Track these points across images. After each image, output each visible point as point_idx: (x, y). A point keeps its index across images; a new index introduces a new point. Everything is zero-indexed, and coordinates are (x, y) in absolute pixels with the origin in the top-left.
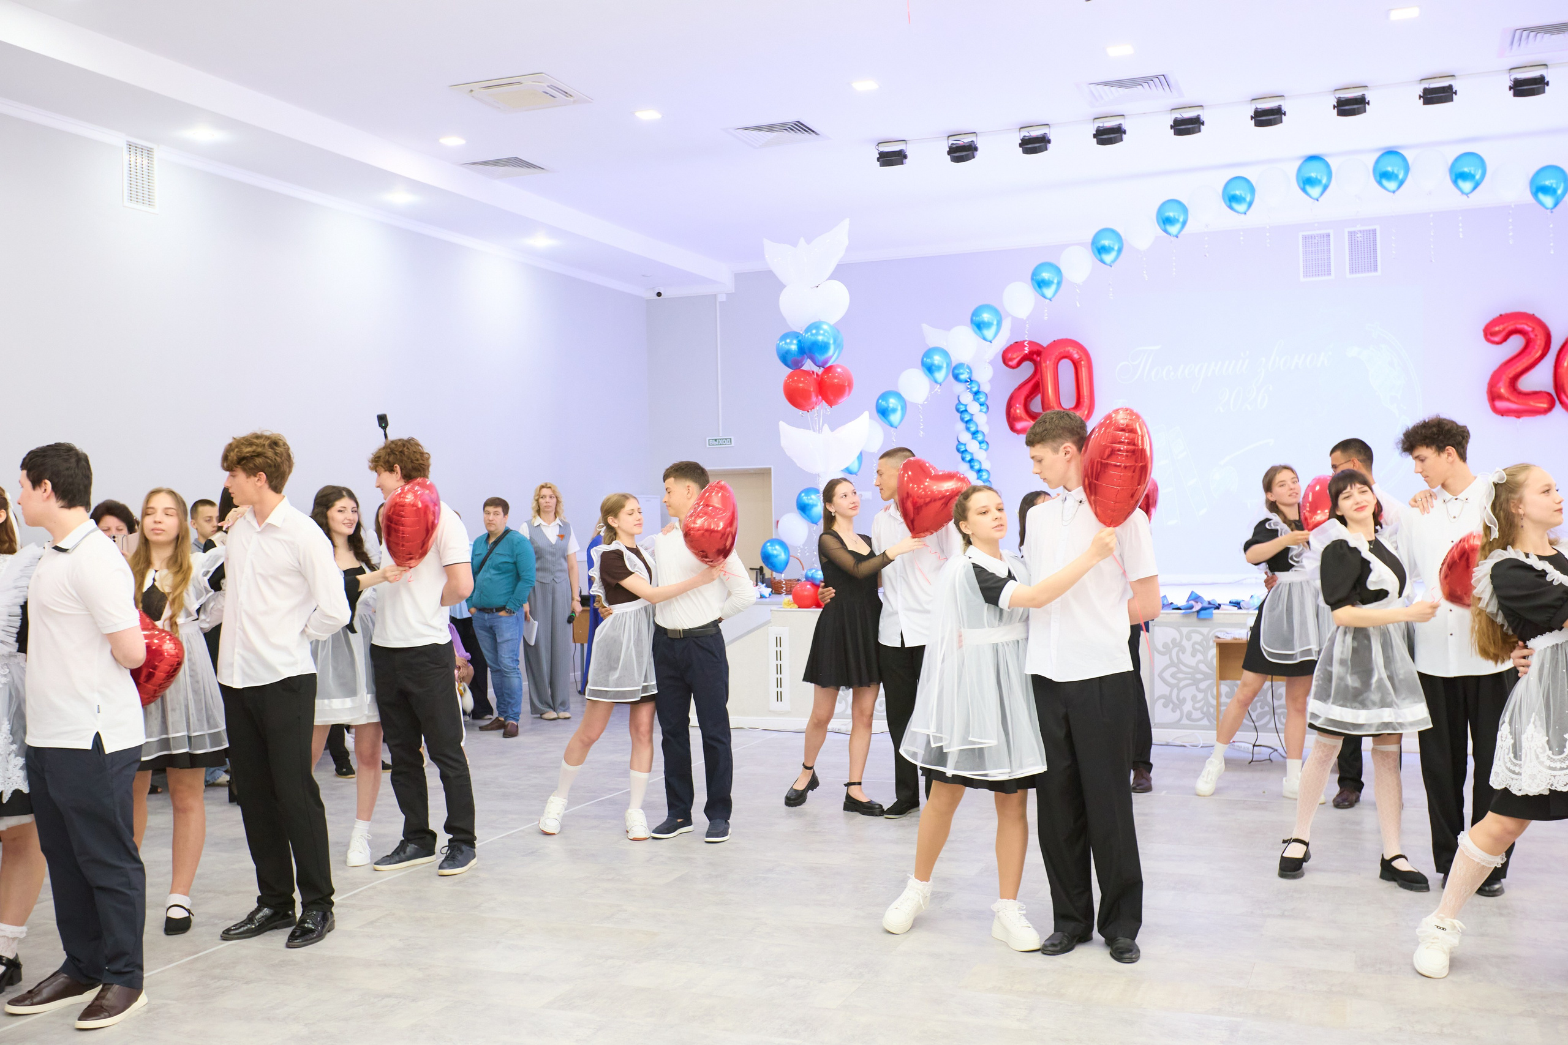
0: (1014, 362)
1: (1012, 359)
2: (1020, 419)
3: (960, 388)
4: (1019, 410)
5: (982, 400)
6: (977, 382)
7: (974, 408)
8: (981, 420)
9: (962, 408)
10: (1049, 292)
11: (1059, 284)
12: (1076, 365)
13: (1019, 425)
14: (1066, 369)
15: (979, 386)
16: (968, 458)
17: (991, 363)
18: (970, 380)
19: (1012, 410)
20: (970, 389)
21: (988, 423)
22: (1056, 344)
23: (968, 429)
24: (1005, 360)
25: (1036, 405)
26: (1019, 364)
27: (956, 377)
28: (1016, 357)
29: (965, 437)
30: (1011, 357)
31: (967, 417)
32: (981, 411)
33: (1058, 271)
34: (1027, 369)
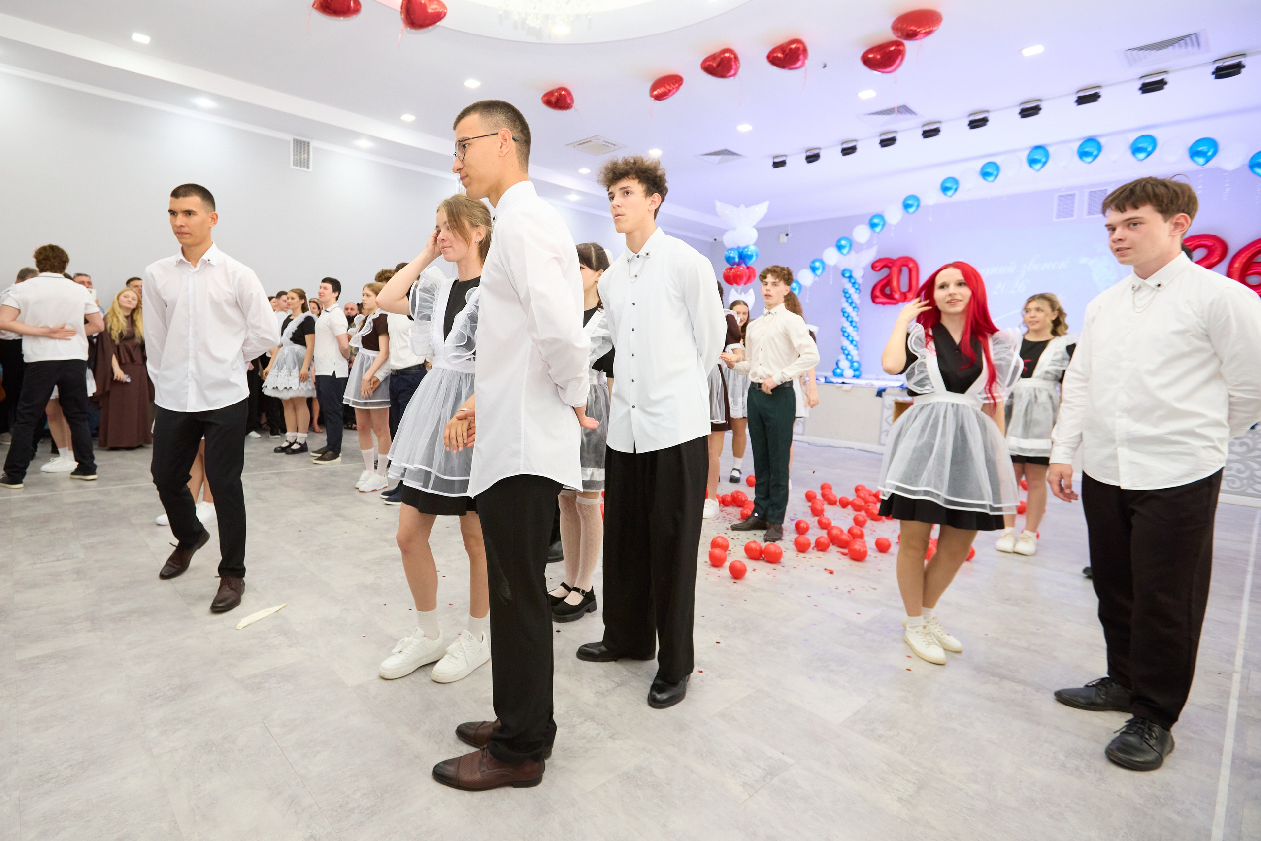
0: (878, 269)
1: (876, 267)
2: (877, 297)
3: (846, 281)
4: (878, 293)
5: (857, 286)
6: (854, 278)
7: (852, 291)
8: (855, 297)
9: (846, 291)
10: (878, 229)
11: (884, 225)
12: (910, 270)
13: (878, 300)
14: (905, 270)
15: (855, 280)
16: (846, 315)
17: (864, 269)
18: (850, 277)
19: (875, 292)
20: (850, 281)
21: (859, 298)
22: (900, 258)
23: (847, 301)
24: (873, 267)
25: (887, 291)
26: (880, 270)
27: (843, 275)
28: (879, 265)
29: (846, 305)
30: (877, 265)
31: (848, 295)
32: (856, 292)
33: (881, 216)
34: (885, 272)
